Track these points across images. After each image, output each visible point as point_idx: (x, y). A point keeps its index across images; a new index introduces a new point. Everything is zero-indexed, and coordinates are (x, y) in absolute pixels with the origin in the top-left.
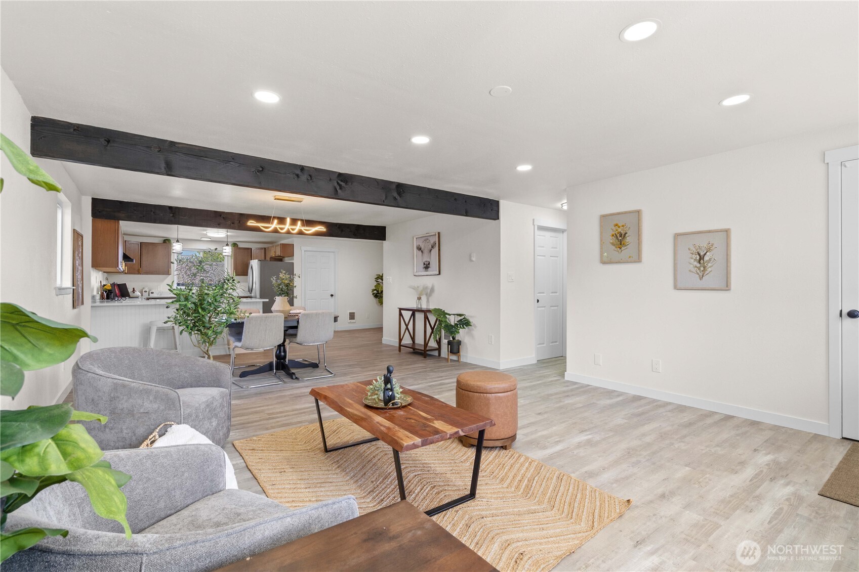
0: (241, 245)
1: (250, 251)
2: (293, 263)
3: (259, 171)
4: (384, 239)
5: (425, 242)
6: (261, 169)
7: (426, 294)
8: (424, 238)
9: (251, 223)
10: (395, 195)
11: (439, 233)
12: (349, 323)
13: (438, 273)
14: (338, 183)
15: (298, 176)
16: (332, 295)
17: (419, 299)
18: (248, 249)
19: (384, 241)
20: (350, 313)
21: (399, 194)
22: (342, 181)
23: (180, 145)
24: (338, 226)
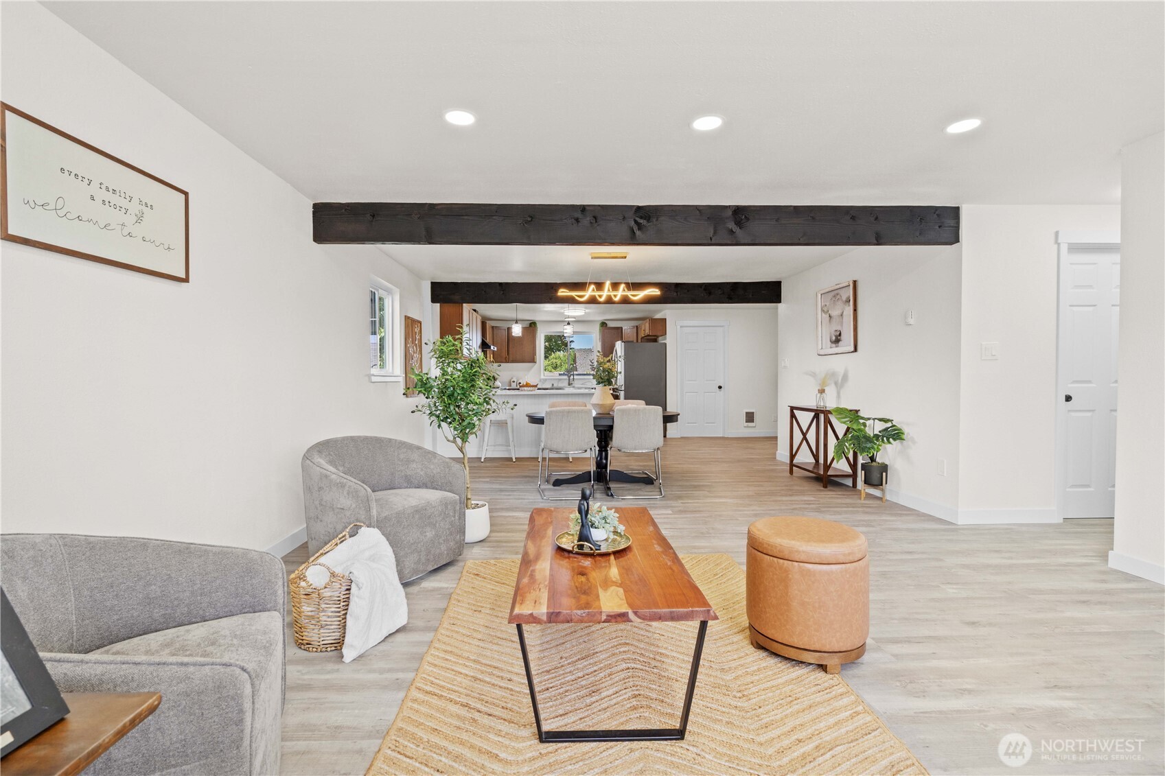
0: (611, 324)
1: (620, 331)
2: (666, 344)
3: (527, 222)
4: (779, 301)
5: (834, 299)
6: (529, 219)
7: (836, 383)
8: (833, 293)
9: (563, 292)
10: (731, 225)
11: (855, 282)
12: (745, 427)
13: (852, 349)
14: (636, 222)
15: (577, 220)
16: (720, 387)
17: (822, 391)
18: (618, 328)
19: (779, 305)
20: (747, 413)
21: (739, 224)
22: (641, 218)
23: (439, 207)
24: (703, 287)
